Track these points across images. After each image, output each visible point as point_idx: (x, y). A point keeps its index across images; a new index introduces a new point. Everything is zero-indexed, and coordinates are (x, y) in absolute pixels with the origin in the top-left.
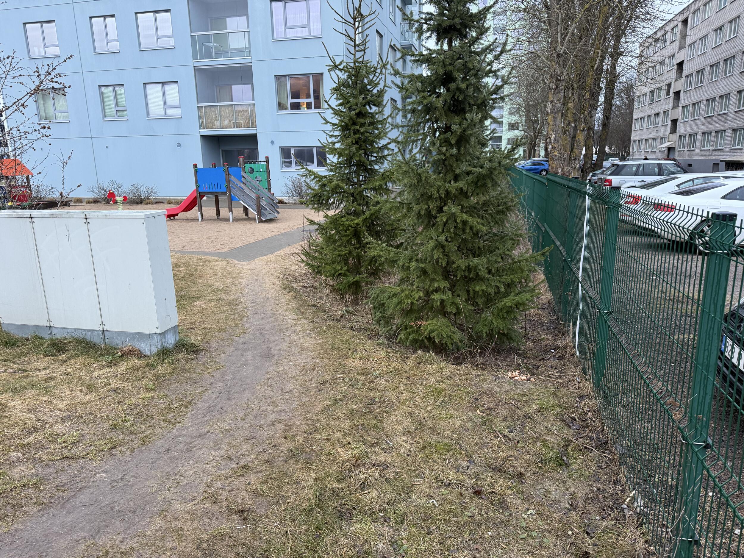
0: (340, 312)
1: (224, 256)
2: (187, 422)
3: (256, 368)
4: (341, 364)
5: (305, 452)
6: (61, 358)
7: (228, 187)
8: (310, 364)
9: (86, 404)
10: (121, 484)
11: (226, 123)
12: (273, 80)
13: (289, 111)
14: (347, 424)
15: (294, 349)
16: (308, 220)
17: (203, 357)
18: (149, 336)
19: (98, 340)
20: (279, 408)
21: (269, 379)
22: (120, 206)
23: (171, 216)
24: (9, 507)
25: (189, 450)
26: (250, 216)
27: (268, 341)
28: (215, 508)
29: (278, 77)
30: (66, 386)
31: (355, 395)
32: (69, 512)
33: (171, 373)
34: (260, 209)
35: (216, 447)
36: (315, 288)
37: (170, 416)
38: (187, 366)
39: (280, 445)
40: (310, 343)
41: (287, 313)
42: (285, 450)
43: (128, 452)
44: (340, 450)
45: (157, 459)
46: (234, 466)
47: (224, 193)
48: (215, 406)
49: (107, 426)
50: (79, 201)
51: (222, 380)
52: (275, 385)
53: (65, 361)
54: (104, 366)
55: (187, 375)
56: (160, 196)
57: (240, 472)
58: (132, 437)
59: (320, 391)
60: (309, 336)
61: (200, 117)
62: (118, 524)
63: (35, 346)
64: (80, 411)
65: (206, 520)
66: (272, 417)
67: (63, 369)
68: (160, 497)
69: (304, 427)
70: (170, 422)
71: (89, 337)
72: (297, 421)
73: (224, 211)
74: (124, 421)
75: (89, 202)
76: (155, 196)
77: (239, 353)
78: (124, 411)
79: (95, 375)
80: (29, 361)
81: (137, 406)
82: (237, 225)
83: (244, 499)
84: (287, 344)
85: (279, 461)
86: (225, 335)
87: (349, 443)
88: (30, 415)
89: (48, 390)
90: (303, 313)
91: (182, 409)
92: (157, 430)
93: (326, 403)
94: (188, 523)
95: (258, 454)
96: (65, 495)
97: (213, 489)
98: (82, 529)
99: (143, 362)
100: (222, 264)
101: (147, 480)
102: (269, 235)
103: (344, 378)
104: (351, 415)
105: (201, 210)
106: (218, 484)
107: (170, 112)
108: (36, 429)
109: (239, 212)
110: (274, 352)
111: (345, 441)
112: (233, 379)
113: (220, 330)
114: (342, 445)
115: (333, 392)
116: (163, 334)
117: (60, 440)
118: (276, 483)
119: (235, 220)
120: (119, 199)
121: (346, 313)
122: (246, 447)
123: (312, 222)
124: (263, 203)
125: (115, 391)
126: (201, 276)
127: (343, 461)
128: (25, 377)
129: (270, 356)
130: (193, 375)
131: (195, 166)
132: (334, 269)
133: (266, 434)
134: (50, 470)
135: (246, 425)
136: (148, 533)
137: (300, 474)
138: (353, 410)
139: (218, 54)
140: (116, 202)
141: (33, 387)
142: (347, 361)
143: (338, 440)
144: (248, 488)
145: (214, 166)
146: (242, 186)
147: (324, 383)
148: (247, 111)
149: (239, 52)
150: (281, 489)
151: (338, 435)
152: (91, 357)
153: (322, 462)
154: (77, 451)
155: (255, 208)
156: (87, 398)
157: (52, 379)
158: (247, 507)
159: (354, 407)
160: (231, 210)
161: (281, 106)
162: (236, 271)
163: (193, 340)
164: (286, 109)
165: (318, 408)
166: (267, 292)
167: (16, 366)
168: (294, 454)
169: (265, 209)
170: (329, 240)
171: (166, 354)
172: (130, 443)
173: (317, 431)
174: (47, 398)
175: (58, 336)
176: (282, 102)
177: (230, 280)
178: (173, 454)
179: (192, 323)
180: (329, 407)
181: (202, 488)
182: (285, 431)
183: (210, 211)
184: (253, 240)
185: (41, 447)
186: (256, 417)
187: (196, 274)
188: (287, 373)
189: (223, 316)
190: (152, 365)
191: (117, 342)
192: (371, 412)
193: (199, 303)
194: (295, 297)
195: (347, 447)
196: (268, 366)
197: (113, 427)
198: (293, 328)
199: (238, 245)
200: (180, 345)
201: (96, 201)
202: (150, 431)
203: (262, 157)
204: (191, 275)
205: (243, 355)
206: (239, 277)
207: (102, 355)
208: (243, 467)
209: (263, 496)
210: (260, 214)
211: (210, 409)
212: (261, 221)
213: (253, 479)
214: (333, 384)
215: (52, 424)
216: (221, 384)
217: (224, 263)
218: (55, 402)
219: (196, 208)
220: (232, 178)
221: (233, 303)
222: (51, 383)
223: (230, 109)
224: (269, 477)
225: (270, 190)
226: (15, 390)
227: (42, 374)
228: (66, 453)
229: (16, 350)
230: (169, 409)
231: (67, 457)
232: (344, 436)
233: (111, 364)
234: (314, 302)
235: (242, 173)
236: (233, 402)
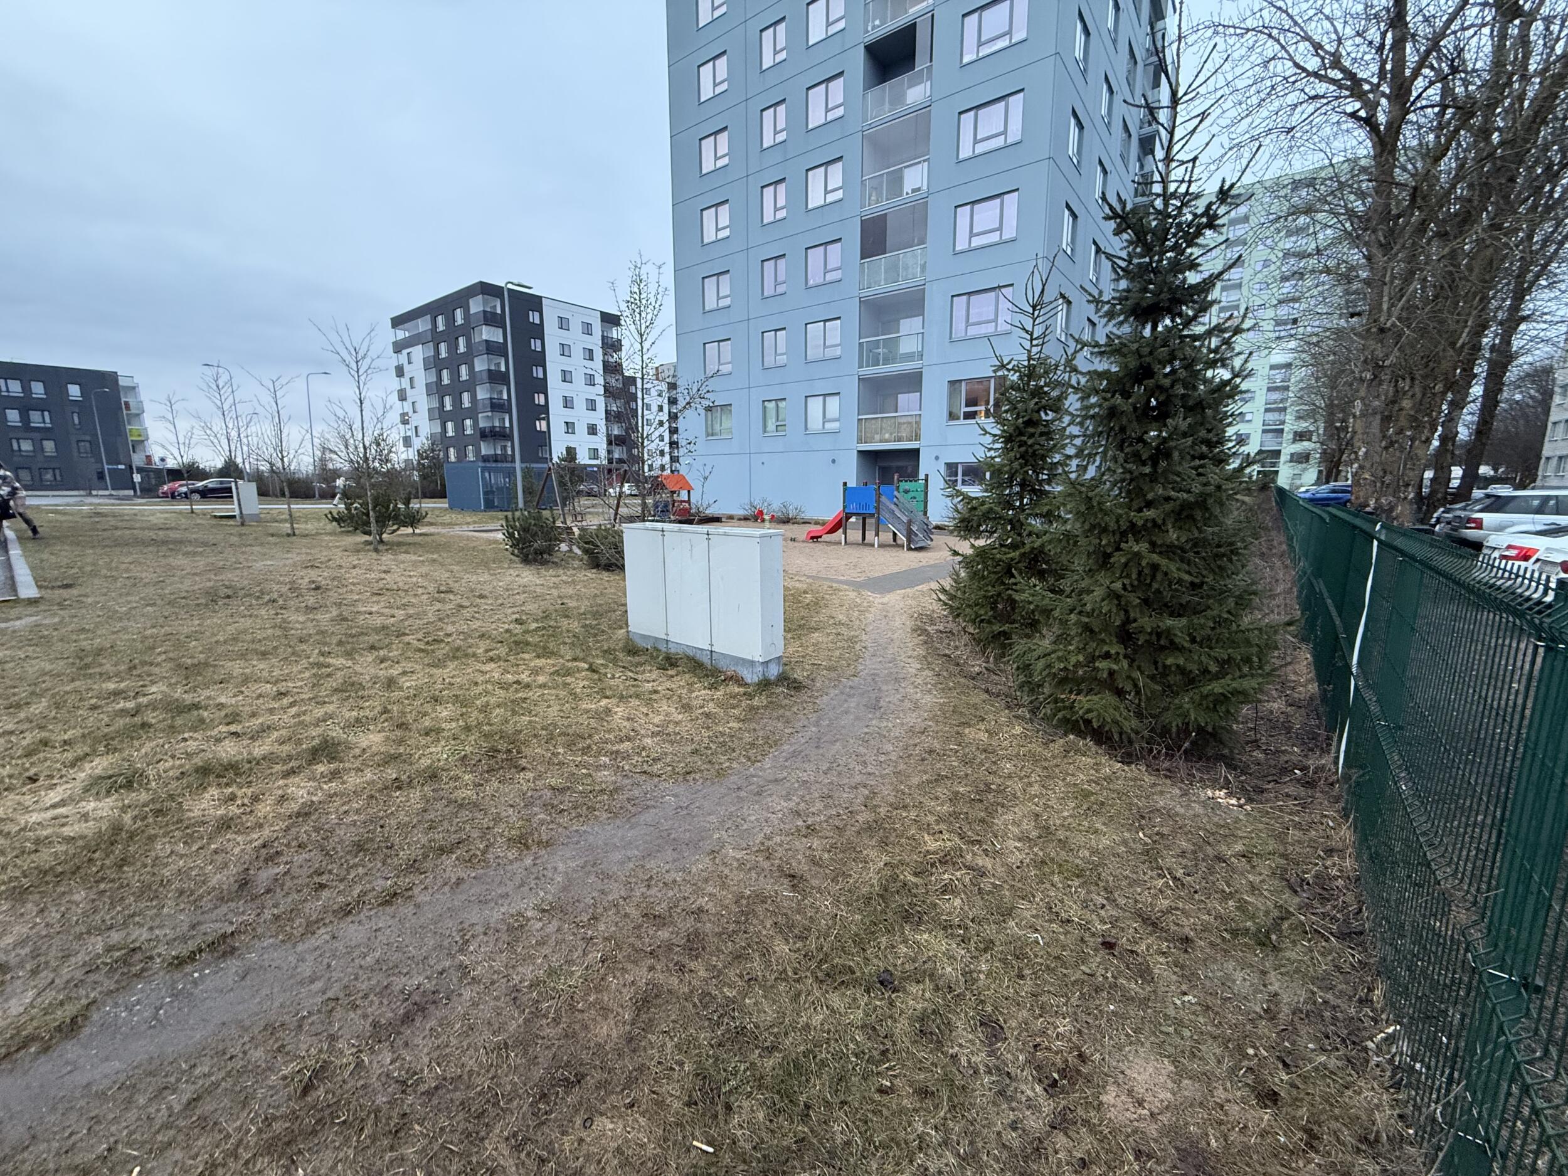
0: (977, 669)
1: (858, 586)
2: (767, 763)
3: (857, 718)
4: (958, 733)
5: (885, 829)
6: (670, 672)
7: (878, 509)
8: (920, 725)
9: (677, 723)
10: (685, 812)
11: (887, 436)
12: (946, 387)
13: (962, 421)
14: (946, 808)
15: (907, 704)
16: (951, 550)
17: (804, 696)
18: (752, 663)
19: (706, 660)
20: (869, 770)
21: (866, 733)
22: (767, 524)
23: (815, 538)
24: (584, 808)
25: (759, 794)
26: (899, 542)
27: (879, 689)
28: (766, 865)
29: (952, 383)
30: (665, 701)
31: (967, 775)
32: (631, 828)
33: (766, 707)
34: (910, 535)
35: (787, 798)
36: (953, 634)
37: (751, 753)
38: (786, 702)
39: (858, 812)
40: (927, 700)
41: (910, 660)
42: (861, 820)
43: (701, 781)
44: (927, 837)
45: (726, 795)
46: (800, 823)
47: (872, 515)
48: (801, 751)
49: (689, 749)
50: (731, 517)
51: (817, 724)
52: (872, 742)
53: (672, 676)
54: (705, 688)
55: (781, 712)
56: (808, 516)
57: (804, 831)
58: (708, 766)
59: (923, 760)
60: (930, 692)
61: (859, 430)
62: (670, 852)
63: (652, 657)
64: (670, 729)
65: (753, 875)
66: (858, 778)
67: (668, 684)
68: (716, 836)
69: (891, 799)
70: (749, 759)
71: (698, 656)
72: (886, 791)
73: (870, 535)
74: (706, 748)
75: (740, 519)
76: (803, 516)
77: (844, 697)
78: (709, 737)
79: (694, 695)
80: (644, 672)
81: (723, 734)
82: (882, 551)
83: (800, 863)
84: (899, 696)
85: (850, 832)
86: (833, 675)
87: (941, 832)
88: (626, 723)
89: (649, 702)
90: (929, 663)
91: (766, 747)
92: (735, 765)
93: (925, 777)
94: (735, 872)
95: (830, 817)
96: (633, 810)
97: (770, 843)
98: (637, 847)
99: (742, 690)
100: (853, 595)
101: (710, 814)
102: (915, 565)
103: (957, 752)
104: (955, 798)
105: (845, 533)
106: (778, 839)
107: (828, 426)
108: (629, 739)
109: (886, 537)
110: (882, 703)
111: (936, 828)
112: (828, 726)
113: (829, 669)
114: (932, 831)
115: (938, 766)
116: (766, 664)
117: (644, 754)
118: (840, 856)
119: (881, 546)
120: (767, 517)
121: (984, 670)
122: (819, 805)
123: (956, 553)
124: (914, 528)
125: (707, 715)
126: (826, 606)
127: (928, 851)
128: (633, 686)
129: (876, 707)
130: (788, 713)
131: (845, 484)
132: (976, 613)
133: (845, 795)
134: (627, 781)
135: (827, 781)
136: (694, 870)
137: (873, 854)
138: (958, 792)
139: (886, 361)
140: (763, 521)
141: (638, 696)
142: (967, 731)
143: (928, 825)
144: (808, 853)
145: (865, 484)
146: (893, 507)
147: (931, 752)
148: (910, 423)
149: (909, 357)
150: (845, 864)
151: (931, 819)
152: (695, 675)
153: (901, 846)
154: (656, 768)
155: (905, 533)
156: (680, 717)
157: (656, 692)
158: (800, 873)
159: (961, 790)
160: (877, 535)
161: (952, 416)
162: (865, 604)
163: (799, 674)
164: (958, 418)
165: (916, 780)
166: (894, 632)
167: (631, 674)
168: (870, 828)
169: (916, 535)
170: (974, 576)
171: (765, 685)
172: (705, 772)
173: (905, 807)
174: (645, 710)
175: (673, 651)
176: (954, 411)
177: (856, 614)
178: (743, 794)
179: (803, 657)
180: (929, 782)
181: (760, 837)
182: (867, 798)
183: (855, 535)
184: (896, 569)
185: (627, 757)
186: (840, 774)
187: (822, 603)
188: (890, 731)
189: (837, 653)
190: (750, 695)
191: (722, 664)
192: (981, 801)
193: (816, 634)
194: (926, 643)
195: (937, 836)
196: (871, 719)
197: (695, 752)
198: (912, 679)
199: (876, 575)
200: (783, 679)
201: (746, 519)
202: (727, 764)
203: (922, 476)
204: (817, 604)
205: (846, 701)
206: (867, 611)
207: (707, 676)
208: (808, 827)
209: (821, 866)
210: (909, 541)
211: (794, 754)
212: (910, 549)
213: (816, 843)
214: (942, 756)
215: (643, 736)
216: (814, 729)
217: (855, 594)
218: (651, 715)
219: (841, 530)
220: (883, 499)
221: (852, 640)
222: (654, 697)
223: (893, 420)
224: (833, 846)
225: (925, 513)
226: (622, 697)
227: (649, 686)
228: (646, 767)
229: (637, 659)
230: (753, 745)
231: (645, 772)
232: (937, 822)
233: (713, 687)
234: (947, 652)
235: (896, 493)
236: (821, 751)
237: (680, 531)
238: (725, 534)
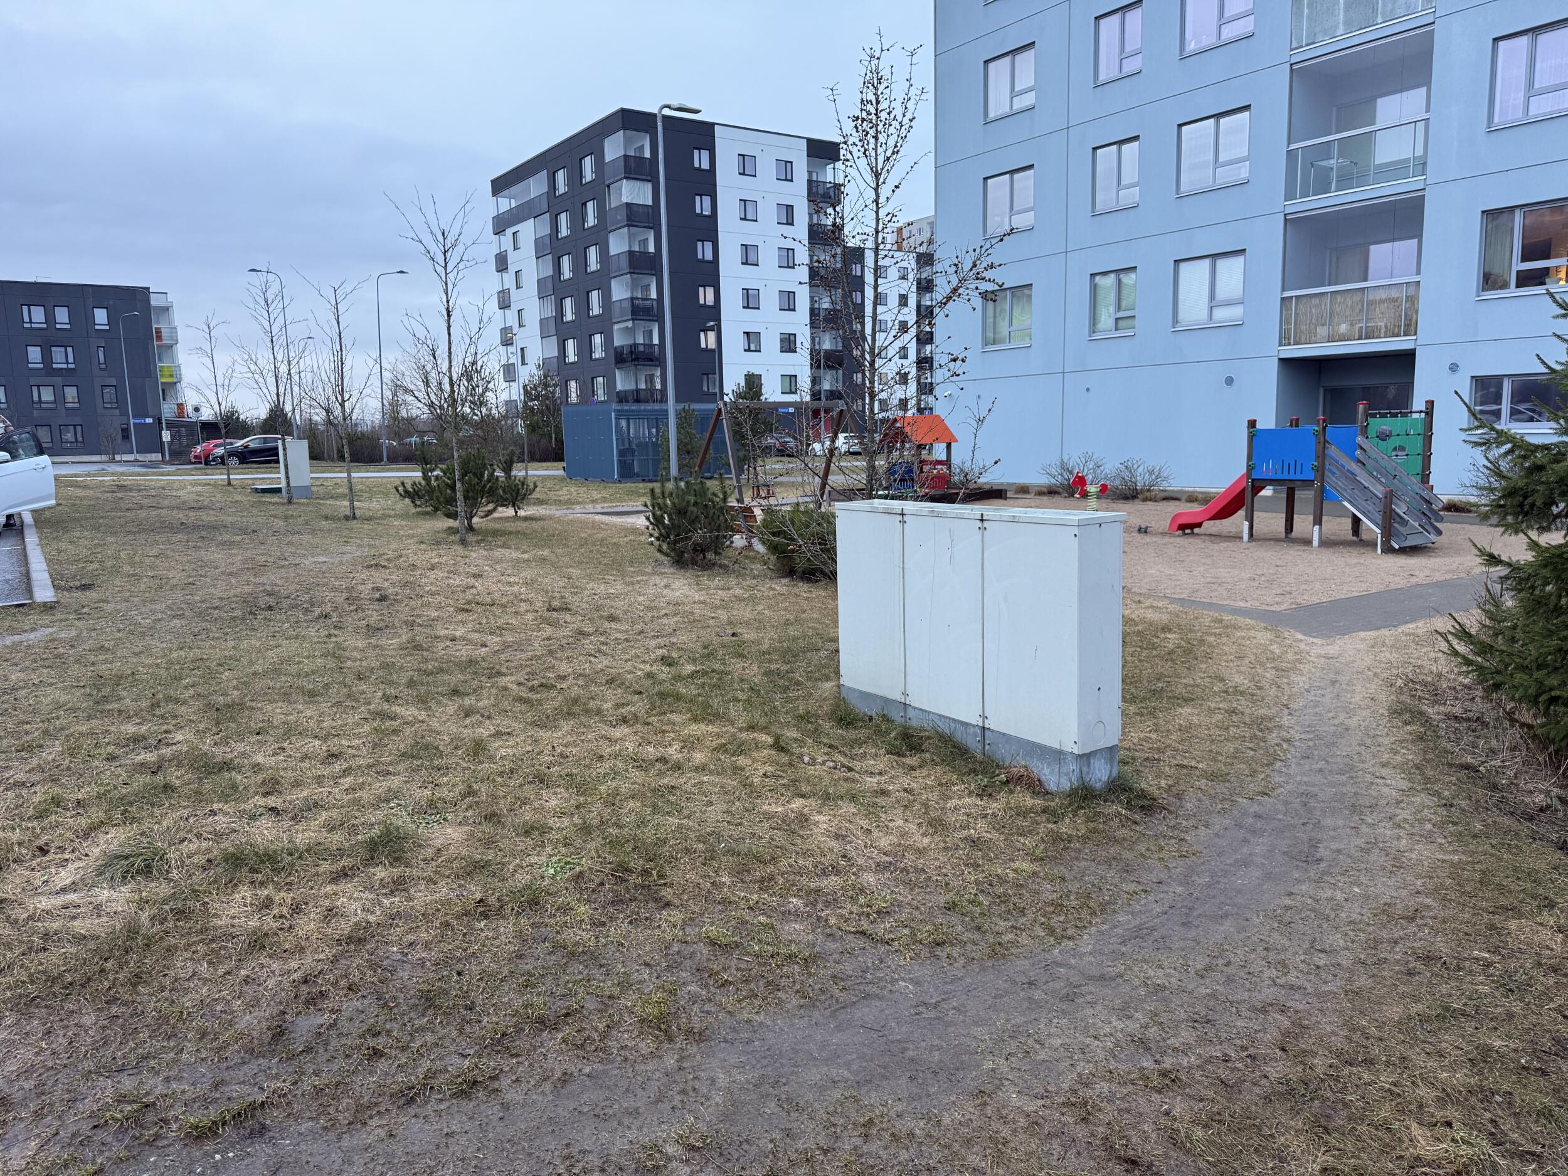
0: (1539, 799)
1: (1273, 620)
2: (1086, 942)
3: (1268, 876)
4: (1492, 927)
5: (1324, 1100)
6: (910, 761)
7: (1320, 470)
8: (1404, 900)
9: (920, 852)
10: (932, 1014)
11: (1343, 328)
12: (1477, 219)
13: (1513, 291)
14: (1461, 1076)
15: (1376, 858)
16: (1482, 552)
17: (1159, 825)
18: (1058, 755)
19: (972, 743)
20: (1292, 979)
21: (1288, 908)
22: (1093, 502)
23: (1187, 527)
24: (761, 983)
25: (1069, 998)
26: (1365, 536)
27: (1318, 825)
28: (1081, 1131)
29: (1491, 215)
30: (899, 811)
31: (1511, 1016)
32: (839, 1029)
33: (1085, 839)
34: (1389, 522)
35: (1124, 1011)
36: (1485, 725)
37: (1056, 920)
38: (1123, 832)
39: (1267, 1059)
40: (1423, 853)
41: (1384, 772)
42: (1274, 1075)
43: (962, 961)
44: (1416, 1130)
45: (1007, 993)
46: (1148, 1064)
47: (1307, 483)
48: (1153, 929)
49: (942, 900)
50: (1023, 490)
51: (1186, 880)
52: (1300, 926)
53: (913, 768)
54: (971, 793)
55: (1114, 850)
56: (1174, 484)
57: (1156, 1081)
58: (977, 936)
59: (1410, 973)
60: (1428, 838)
61: (1284, 320)
62: (903, 1081)
63: (878, 732)
64: (908, 861)
65: (1056, 1146)
66: (1268, 993)
67: (905, 781)
68: (988, 1065)
69: (1338, 1042)
70: (1051, 931)
71: (959, 735)
72: (1328, 1024)
73: (1303, 523)
74: (972, 902)
75: (1040, 493)
76: (1164, 485)
77: (1241, 834)
78: (977, 882)
79: (950, 804)
80: (864, 756)
81: (1002, 880)
82: (1328, 554)
83: (1146, 1139)
84: (1360, 842)
85: (1251, 1095)
86: (1221, 788)
87: (1449, 1124)
88: (832, 843)
89: (872, 810)
90: (1427, 780)
91: (1084, 914)
92: (1024, 939)
93: (1414, 1009)
94: (1022, 1137)
95: (1209, 1060)
96: (842, 996)
97: (1089, 1093)
98: (848, 1065)
99: (1039, 802)
100: (1263, 637)
101: (977, 1024)
102: (1400, 582)
103: (1490, 965)
104: (1481, 1059)
105: (1250, 518)
106: (1103, 1087)
107: (1221, 314)
108: (836, 870)
109: (1339, 526)
110: (1322, 852)
111: (1439, 1114)
112: (1209, 886)
113: (1212, 777)
114: (1427, 1119)
115: (1445, 988)
116: (1085, 758)
117: (862, 899)
118: (1229, 1138)
119: (1325, 543)
120: (1092, 489)
121: (1556, 802)
122: (1186, 1035)
123: (1493, 560)
124: (1400, 509)
125: (975, 843)
126: (1208, 656)
127: (1418, 1158)
128: (846, 780)
129: (1310, 858)
130: (1127, 855)
131: (1252, 424)
132: (1541, 683)
133: (1240, 1023)
134: (833, 946)
135: (1203, 991)
136: (946, 1120)
137: (1296, 1144)
138: (1489, 1049)
139: (1345, 181)
140: (1085, 495)
141: (853, 798)
142: (1513, 925)
143: (1420, 1106)
144: (1163, 1121)
145: (1295, 423)
146: (1354, 467)
147: (1429, 958)
148: (1394, 300)
149: (1397, 169)
150: (1237, 1156)
151: (1423, 1091)
152: (954, 770)
153: (1359, 1139)
154: (881, 928)
155: (1379, 518)
156: (926, 841)
157: (884, 793)
158: (1145, 1159)
159: (1498, 1043)
160: (1318, 521)
161: (1490, 281)
162: (1290, 656)
163: (1149, 783)
164: (1505, 286)
165: (1394, 1012)
166: (1350, 714)
167: (841, 759)
168: (1291, 1092)
169: (1404, 523)
170: (1535, 605)
171: (1085, 798)
172: (969, 947)
173: (1369, 1062)
174: (864, 823)
175: (914, 723)
176: (1496, 270)
177: (1270, 674)
178: (1038, 994)
179: (1159, 750)
180: (1423, 1019)
181: (1069, 1080)
182: (1287, 1034)
183: (1271, 521)
184: (1356, 590)
185: (833, 902)
186: (1230, 980)
187: (1199, 651)
188: (1338, 907)
189: (1230, 747)
190: (1054, 813)
191: (1003, 753)
192: (1544, 1073)
193: (1187, 710)
194: (1421, 738)
195: (1439, 1131)
196: (1298, 881)
197: (951, 907)
198: (1391, 810)
199: (1315, 600)
200: (1118, 788)
201: (1051, 492)
202: (1010, 936)
203: (1418, 404)
204: (1188, 652)
205: (1246, 841)
206: (1294, 669)
207: (974, 771)
208: (1164, 1074)
209: (1188, 1152)
210: (1388, 533)
211: (1138, 934)
212: (1388, 550)
213: (1179, 1107)
214: (1452, 969)
215: (861, 869)
216: (1179, 889)
217: (1269, 635)
218: (876, 833)
219: (1241, 513)
220: (1332, 450)
221: (1262, 725)
222: (880, 801)
223: (1357, 297)
224: (1215, 1119)
225: (1425, 478)
226: (826, 798)
227: (872, 782)
228: (865, 925)
229: (852, 734)
230: (1058, 906)
231: (863, 933)
232: (1441, 1102)
233: (984, 792)
234: (1469, 759)
235: (1360, 439)
236: (1192, 934)
237: (933, 514)
238: (1014, 520)
